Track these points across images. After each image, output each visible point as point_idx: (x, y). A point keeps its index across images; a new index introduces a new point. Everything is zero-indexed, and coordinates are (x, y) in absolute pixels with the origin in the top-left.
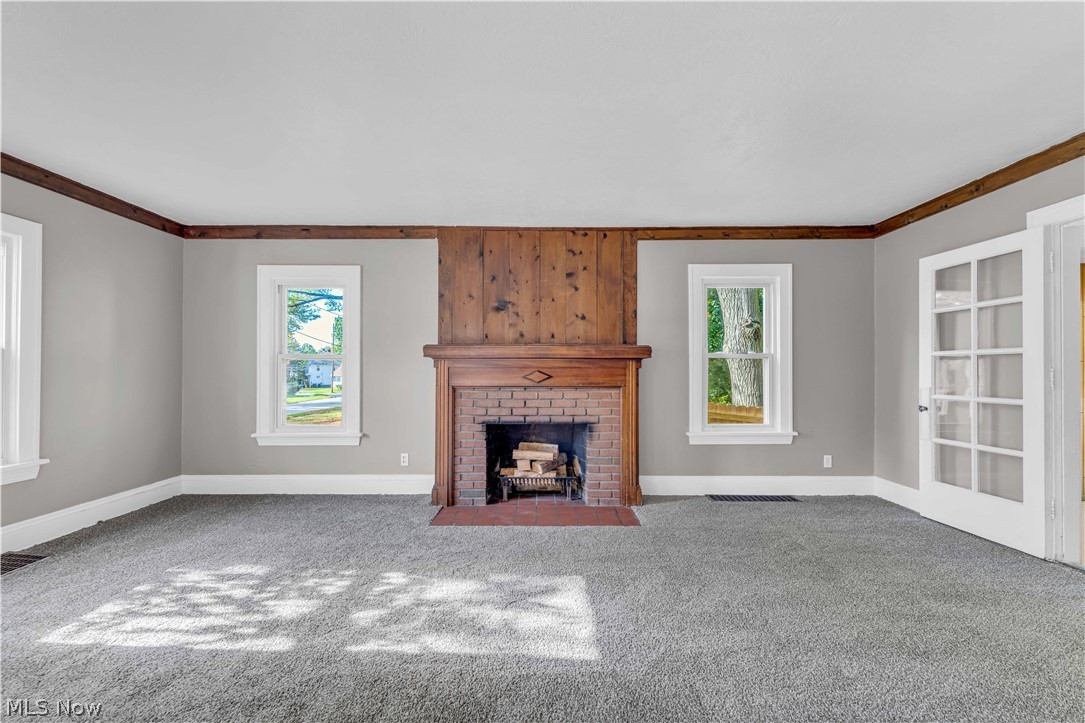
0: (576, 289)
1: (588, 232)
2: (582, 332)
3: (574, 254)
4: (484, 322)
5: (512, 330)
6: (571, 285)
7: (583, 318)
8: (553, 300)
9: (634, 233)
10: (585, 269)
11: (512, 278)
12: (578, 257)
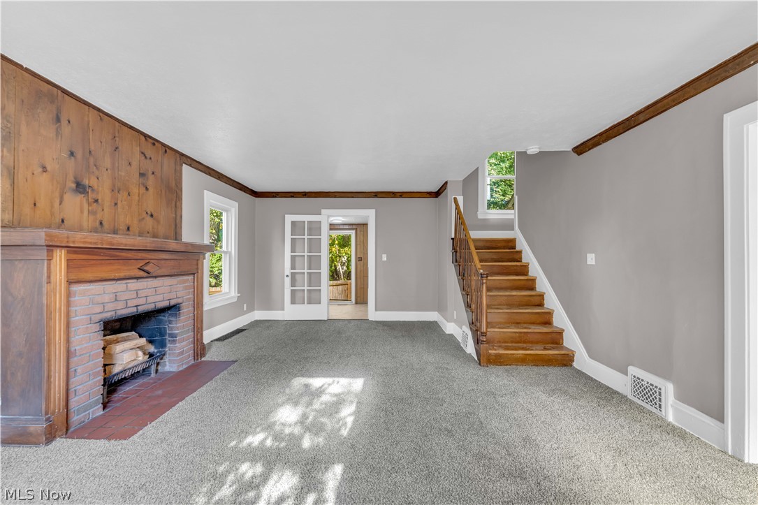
0: (147, 189)
1: (156, 143)
2: (151, 227)
3: (146, 157)
4: (60, 204)
5: (91, 218)
6: (143, 184)
7: (152, 216)
8: (129, 194)
9: (182, 157)
10: (153, 173)
11: (92, 160)
12: (148, 161)
